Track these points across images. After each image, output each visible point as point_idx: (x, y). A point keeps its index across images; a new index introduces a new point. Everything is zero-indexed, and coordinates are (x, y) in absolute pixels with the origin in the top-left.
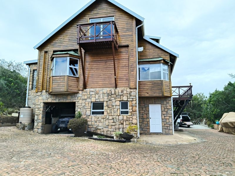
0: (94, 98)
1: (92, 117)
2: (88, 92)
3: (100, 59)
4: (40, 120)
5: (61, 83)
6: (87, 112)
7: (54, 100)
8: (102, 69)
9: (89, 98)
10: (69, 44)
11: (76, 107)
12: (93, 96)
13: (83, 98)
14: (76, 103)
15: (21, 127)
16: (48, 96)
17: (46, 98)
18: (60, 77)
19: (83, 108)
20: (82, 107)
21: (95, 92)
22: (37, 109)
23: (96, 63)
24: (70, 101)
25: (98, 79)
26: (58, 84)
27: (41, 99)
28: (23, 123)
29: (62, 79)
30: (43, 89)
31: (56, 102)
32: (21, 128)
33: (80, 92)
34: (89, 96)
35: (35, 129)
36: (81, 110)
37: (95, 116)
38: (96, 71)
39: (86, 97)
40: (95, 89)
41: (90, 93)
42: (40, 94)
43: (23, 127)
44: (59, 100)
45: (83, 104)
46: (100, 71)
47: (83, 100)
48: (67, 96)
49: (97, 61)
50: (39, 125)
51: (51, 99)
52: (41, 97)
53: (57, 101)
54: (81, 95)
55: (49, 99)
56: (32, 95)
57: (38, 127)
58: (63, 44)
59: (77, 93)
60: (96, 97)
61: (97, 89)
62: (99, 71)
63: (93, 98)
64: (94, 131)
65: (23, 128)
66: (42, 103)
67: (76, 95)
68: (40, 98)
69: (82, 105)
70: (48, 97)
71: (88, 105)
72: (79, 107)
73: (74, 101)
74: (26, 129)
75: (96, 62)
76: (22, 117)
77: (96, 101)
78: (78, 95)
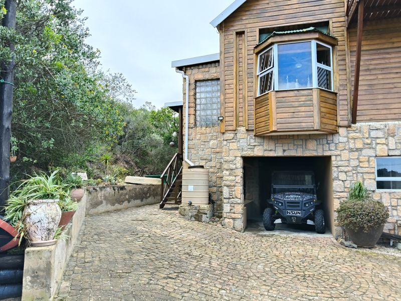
0: (385, 146)
1: (383, 195)
2: (365, 130)
3: (390, 46)
4: (237, 198)
5: (303, 109)
6: (365, 182)
7: (271, 150)
8: (397, 71)
9: (369, 146)
10: (302, 10)
11: (334, 169)
12: (378, 141)
13: (352, 146)
14: (333, 158)
15: (190, 214)
16: (252, 141)
17: (250, 147)
18: (296, 92)
19: (354, 172)
20: (350, 169)
21: (386, 131)
22: (228, 173)
23: (378, 54)
24: (314, 154)
25: (389, 96)
26: (292, 110)
27: (236, 148)
28: (196, 205)
29: (303, 98)
30: (237, 125)
31: (275, 155)
32: (191, 216)
33: (342, 131)
34: (369, 141)
35: (227, 220)
36: (347, 176)
37: (390, 193)
38: (380, 77)
39: (359, 145)
40: (384, 123)
41: (369, 134)
42: (232, 135)
43: (197, 215)
44: (284, 151)
45: (354, 163)
46: (392, 76)
47: (351, 150)
48: (306, 140)
49: (382, 51)
50: (235, 210)
51: (261, 147)
52: (235, 144)
53: (279, 153)
54: (345, 140)
55: (256, 149)
56: (198, 138)
57: (233, 216)
58: (286, 12)
59: (334, 133)
60: (390, 145)
61: (391, 123)
62: (388, 76)
63: (379, 147)
64: (392, 232)
65: (198, 217)
66: (240, 158)
67: (330, 138)
68: (233, 146)
69: (349, 163)
70: (255, 144)
71: (367, 166)
72: (343, 169)
73: (327, 154)
74: (203, 219)
75: (379, 51)
76: (192, 190)
77: (389, 156)
78: (336, 139)
